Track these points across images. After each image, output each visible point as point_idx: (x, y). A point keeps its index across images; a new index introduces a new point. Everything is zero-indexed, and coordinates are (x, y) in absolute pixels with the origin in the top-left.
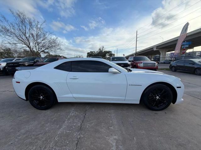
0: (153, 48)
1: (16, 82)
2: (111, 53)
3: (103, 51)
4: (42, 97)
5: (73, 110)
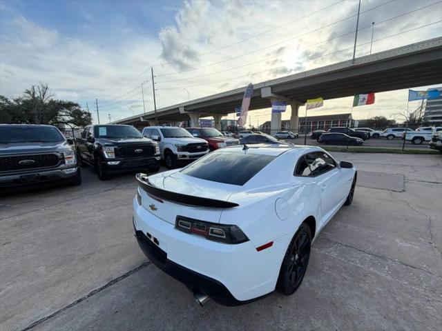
0: (178, 108)
1: (259, 249)
2: (77, 108)
3: (47, 102)
4: (297, 256)
5: (317, 249)
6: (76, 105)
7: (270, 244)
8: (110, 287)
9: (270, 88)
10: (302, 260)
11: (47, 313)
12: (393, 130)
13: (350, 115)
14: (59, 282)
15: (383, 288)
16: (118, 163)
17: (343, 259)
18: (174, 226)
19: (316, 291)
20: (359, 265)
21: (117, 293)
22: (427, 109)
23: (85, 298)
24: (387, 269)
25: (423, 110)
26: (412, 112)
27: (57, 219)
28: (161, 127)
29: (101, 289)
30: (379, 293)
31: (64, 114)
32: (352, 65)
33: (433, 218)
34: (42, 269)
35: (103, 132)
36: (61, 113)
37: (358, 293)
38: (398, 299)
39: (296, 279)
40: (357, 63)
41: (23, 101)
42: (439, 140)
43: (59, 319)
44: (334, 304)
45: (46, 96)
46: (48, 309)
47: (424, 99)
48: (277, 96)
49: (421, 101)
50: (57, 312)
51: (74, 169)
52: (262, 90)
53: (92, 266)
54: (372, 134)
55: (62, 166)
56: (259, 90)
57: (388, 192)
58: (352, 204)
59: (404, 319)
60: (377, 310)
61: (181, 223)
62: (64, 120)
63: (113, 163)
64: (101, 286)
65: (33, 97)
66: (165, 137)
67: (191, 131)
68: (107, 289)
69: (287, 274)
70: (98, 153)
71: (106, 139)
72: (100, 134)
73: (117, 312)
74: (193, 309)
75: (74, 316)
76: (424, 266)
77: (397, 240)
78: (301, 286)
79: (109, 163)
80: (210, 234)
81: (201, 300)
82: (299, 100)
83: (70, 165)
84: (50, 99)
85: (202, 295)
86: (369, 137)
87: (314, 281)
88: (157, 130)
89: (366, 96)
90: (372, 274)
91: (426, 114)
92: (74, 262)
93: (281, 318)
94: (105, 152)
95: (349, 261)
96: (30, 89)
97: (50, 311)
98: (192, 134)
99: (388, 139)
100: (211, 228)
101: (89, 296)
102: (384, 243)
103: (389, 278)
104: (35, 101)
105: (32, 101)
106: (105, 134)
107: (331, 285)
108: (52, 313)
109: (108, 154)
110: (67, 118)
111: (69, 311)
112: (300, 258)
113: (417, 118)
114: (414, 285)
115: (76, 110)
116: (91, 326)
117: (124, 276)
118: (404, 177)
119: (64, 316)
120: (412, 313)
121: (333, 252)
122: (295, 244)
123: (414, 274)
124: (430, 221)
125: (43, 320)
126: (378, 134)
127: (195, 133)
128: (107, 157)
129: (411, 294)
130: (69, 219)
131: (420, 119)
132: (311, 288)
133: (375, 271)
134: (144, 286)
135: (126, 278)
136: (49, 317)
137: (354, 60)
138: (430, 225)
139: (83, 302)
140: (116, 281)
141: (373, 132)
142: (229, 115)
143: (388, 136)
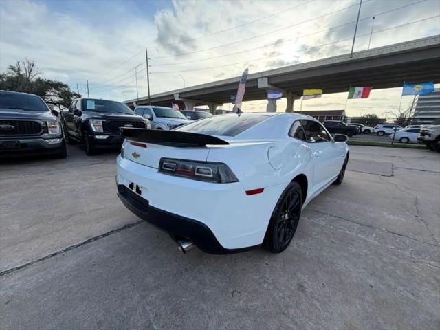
0: (172, 95)
1: (249, 193)
2: (66, 89)
3: (34, 80)
4: (286, 215)
5: (306, 218)
6: (66, 86)
7: (260, 191)
8: (89, 244)
9: (267, 78)
10: (292, 221)
11: (17, 264)
12: (384, 127)
13: (343, 111)
14: (33, 238)
15: (370, 251)
16: (106, 137)
17: (332, 227)
18: (157, 170)
19: (304, 252)
20: (347, 232)
21: (97, 249)
22: (417, 109)
23: (60, 252)
24: (374, 235)
25: (413, 111)
26: (402, 112)
27: (37, 185)
28: (154, 107)
29: (79, 245)
30: (366, 255)
31: (52, 94)
32: (350, 59)
33: (419, 197)
34: (16, 227)
35: (91, 106)
36: (49, 93)
37: (346, 254)
38: (384, 260)
39: (284, 239)
40: (355, 58)
41: (8, 78)
42: (427, 134)
43: (30, 269)
44: (322, 263)
45: (33, 73)
46: (18, 261)
47: (416, 94)
48: (273, 88)
49: (413, 96)
50: (29, 264)
51: (58, 140)
52: (259, 80)
53: (71, 226)
54: (363, 129)
55: (46, 135)
56: (256, 80)
57: (377, 176)
58: (342, 184)
59: (390, 276)
60: (364, 268)
61: (165, 166)
62: (51, 100)
63: (102, 137)
64: (80, 243)
65: (19, 73)
66: (157, 116)
67: (185, 114)
68: (86, 245)
69: (276, 230)
70: (85, 126)
71: (95, 113)
72: (88, 107)
73: (94, 265)
74: (176, 264)
75: (47, 268)
76: (411, 234)
77: (385, 214)
78: (288, 248)
79: (97, 137)
80: (196, 174)
81: (184, 246)
82: (294, 93)
83: (54, 135)
84: (37, 77)
85: (186, 241)
86: (361, 133)
87: (302, 244)
88: (149, 109)
89: (361, 89)
90: (360, 239)
91: (415, 114)
92: (52, 222)
93: (267, 273)
94: (92, 125)
95: (337, 228)
96: (15, 65)
97: (21, 262)
98: (185, 115)
99: (378, 135)
100: (197, 167)
101: (64, 251)
102: (372, 215)
103: (377, 243)
104: (20, 79)
105: (17, 77)
106: (93, 108)
107: (319, 247)
108: (22, 265)
109: (96, 127)
110: (56, 99)
111: (42, 263)
112: (290, 219)
113: (407, 117)
114: (401, 248)
115: (65, 91)
116: (64, 276)
117: (105, 235)
118: (393, 165)
119: (36, 267)
120: (398, 271)
121: (322, 221)
122: (286, 200)
123: (400, 241)
124: (417, 200)
125: (11, 270)
126: (369, 130)
127: (189, 116)
128: (94, 130)
129: (398, 256)
130: (51, 186)
131: (410, 119)
132: (299, 249)
133: (363, 237)
134: (126, 244)
135: (106, 237)
136: (19, 268)
137: (352, 54)
138: (416, 202)
139: (58, 256)
140: (96, 238)
141: (365, 128)
142: (224, 104)
143: (379, 132)
